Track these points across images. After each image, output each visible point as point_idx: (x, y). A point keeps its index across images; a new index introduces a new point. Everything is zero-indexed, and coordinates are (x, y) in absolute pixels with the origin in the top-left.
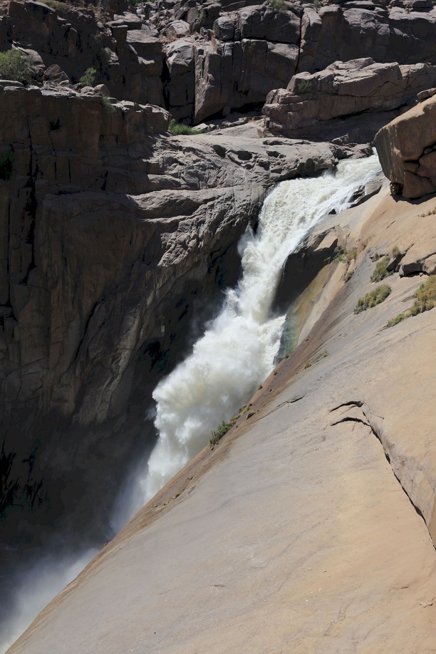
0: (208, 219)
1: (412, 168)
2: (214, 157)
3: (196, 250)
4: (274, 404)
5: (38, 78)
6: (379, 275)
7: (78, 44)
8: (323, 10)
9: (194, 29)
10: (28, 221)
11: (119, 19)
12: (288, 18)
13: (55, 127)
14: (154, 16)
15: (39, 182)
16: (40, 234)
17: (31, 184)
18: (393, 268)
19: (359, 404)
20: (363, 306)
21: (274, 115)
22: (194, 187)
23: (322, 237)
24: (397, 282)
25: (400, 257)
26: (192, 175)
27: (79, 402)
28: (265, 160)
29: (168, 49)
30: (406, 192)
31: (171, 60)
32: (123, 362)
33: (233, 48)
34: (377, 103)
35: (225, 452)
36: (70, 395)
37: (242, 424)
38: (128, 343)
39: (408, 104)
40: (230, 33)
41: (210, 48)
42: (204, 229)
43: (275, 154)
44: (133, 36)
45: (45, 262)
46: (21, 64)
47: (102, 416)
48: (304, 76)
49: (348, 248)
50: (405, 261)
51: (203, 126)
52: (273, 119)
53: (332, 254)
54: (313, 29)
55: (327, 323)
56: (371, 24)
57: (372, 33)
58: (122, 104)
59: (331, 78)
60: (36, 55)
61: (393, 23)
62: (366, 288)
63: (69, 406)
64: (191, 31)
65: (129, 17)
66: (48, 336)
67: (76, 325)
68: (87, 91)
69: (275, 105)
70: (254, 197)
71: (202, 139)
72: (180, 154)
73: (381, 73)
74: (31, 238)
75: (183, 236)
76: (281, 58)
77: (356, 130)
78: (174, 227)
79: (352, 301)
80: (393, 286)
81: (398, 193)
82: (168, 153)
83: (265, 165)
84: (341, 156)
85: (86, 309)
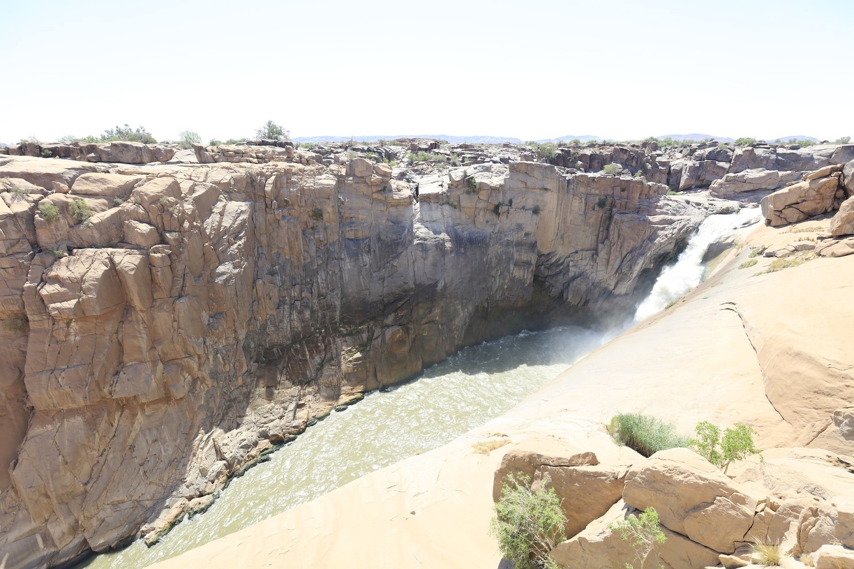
0: (678, 227)
1: (778, 213)
2: (685, 204)
3: (671, 238)
4: (695, 298)
5: (619, 174)
6: (753, 255)
7: (637, 162)
8: (744, 149)
10: (607, 223)
11: (654, 153)
12: (727, 152)
13: (623, 190)
14: (668, 151)
15: (614, 210)
16: (611, 227)
17: (611, 210)
18: (760, 253)
19: (734, 304)
20: (742, 266)
21: (714, 190)
22: (674, 215)
23: (727, 238)
25: (765, 249)
26: (674, 210)
27: (616, 286)
28: (707, 206)
29: (671, 164)
30: (772, 223)
31: (672, 168)
32: (634, 275)
33: (700, 164)
34: (764, 187)
35: (671, 312)
36: (613, 283)
37: (680, 303)
38: (637, 269)
39: (780, 187)
40: (700, 158)
41: (690, 163)
42: (675, 231)
43: (712, 205)
44: (658, 159)
45: (611, 237)
46: (614, 169)
47: (623, 292)
48: (731, 175)
49: (739, 244)
50: (766, 251)
51: (682, 192)
52: (713, 191)
53: (731, 245)
54: (738, 157)
55: (724, 271)
56: (767, 155)
57: (767, 159)
58: (650, 183)
59: (744, 176)
60: (620, 166)
61: (778, 155)
62: (745, 259)
63: (611, 287)
64: (683, 157)
65: (658, 152)
66: (608, 263)
67: (619, 260)
68: (637, 178)
69: (715, 185)
70: (699, 221)
71: (681, 197)
72: (670, 202)
73: (769, 174)
74: (608, 229)
75: (666, 233)
76: (722, 168)
77: (752, 197)
78: (663, 229)
79: (738, 264)
80: (759, 260)
81: (769, 223)
82: (666, 202)
83: (706, 209)
84: (742, 207)
85: (623, 255)
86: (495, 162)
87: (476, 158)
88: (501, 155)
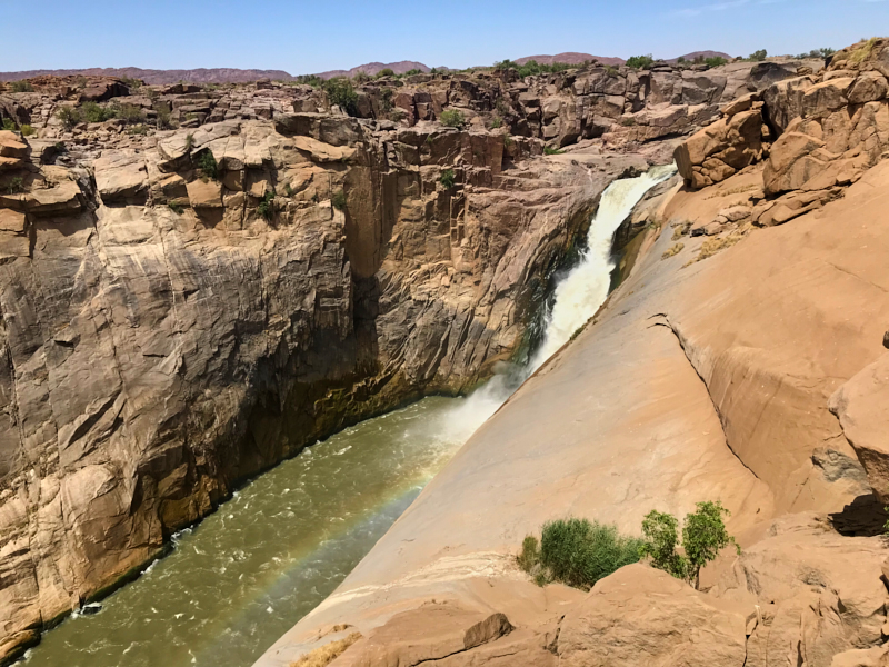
0: (567, 205)
2: (571, 167)
3: (560, 224)
4: (610, 316)
6: (676, 237)
9: (560, 90)
11: (514, 87)
12: (617, 80)
14: (535, 82)
17: (463, 188)
18: (685, 232)
19: (664, 315)
20: (666, 256)
21: (609, 140)
22: (559, 185)
24: (688, 241)
25: (689, 224)
26: (558, 178)
29: (543, 103)
30: (692, 185)
31: (545, 109)
33: (583, 100)
34: (674, 130)
37: (590, 328)
40: (581, 91)
41: (569, 101)
42: (565, 211)
43: (609, 164)
48: (628, 115)
49: (656, 221)
50: (693, 227)
51: (565, 148)
53: (645, 224)
57: (671, 88)
58: (516, 138)
59: (645, 116)
62: (668, 245)
68: (495, 131)
70: (596, 192)
71: (564, 156)
72: (551, 166)
73: (677, 111)
76: (613, 105)
79: (660, 252)
80: (685, 244)
82: (543, 166)
83: (603, 171)
86: (247, 117)
87: (207, 111)
88: (256, 103)
